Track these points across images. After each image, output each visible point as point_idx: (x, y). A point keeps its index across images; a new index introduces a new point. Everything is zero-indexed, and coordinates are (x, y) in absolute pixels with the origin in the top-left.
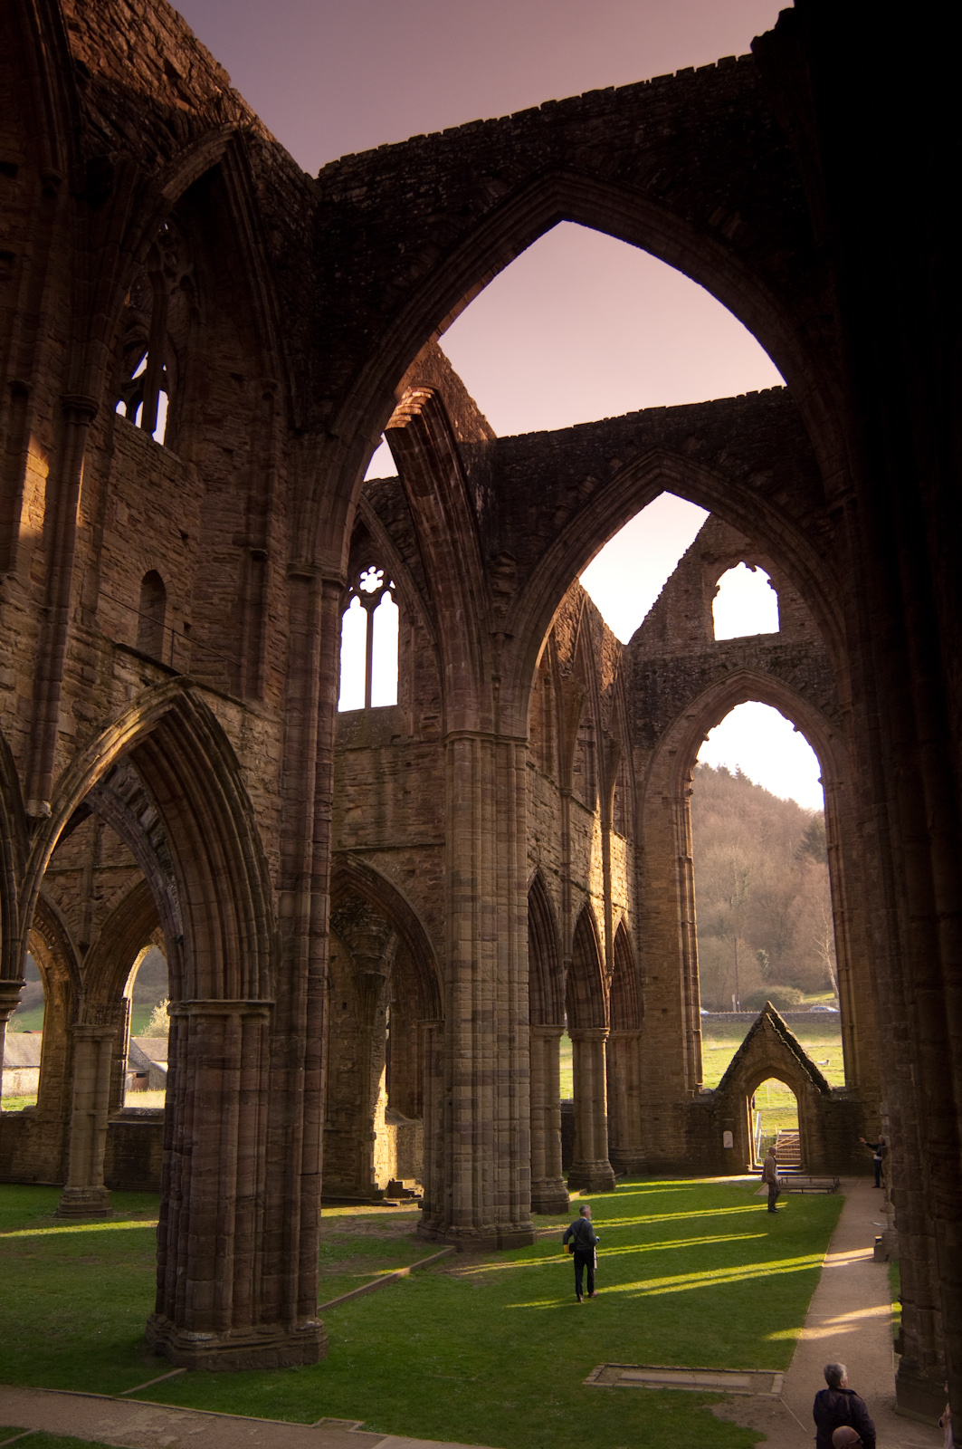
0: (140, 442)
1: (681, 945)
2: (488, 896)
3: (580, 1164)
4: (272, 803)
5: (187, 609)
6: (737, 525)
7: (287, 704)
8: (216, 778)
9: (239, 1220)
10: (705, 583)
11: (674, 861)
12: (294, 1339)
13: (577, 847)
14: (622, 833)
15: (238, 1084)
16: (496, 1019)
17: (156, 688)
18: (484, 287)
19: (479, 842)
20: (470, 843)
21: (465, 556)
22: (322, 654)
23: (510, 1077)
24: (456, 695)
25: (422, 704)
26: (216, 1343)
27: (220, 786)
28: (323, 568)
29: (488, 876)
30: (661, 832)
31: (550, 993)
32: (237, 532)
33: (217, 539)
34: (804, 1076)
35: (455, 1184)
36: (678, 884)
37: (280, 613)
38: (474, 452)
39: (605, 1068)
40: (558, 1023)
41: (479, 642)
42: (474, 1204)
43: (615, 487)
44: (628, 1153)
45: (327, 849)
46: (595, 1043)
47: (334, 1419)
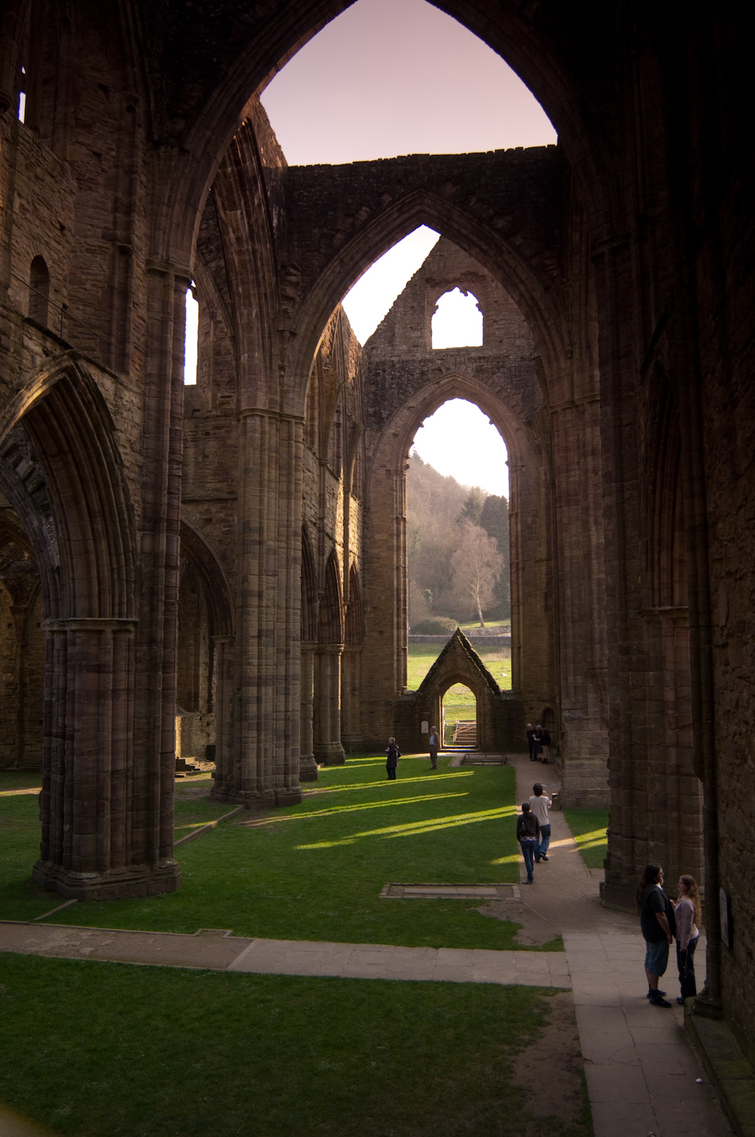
0: (27, 138)
1: (395, 584)
2: (272, 541)
3: (319, 745)
4: (136, 460)
5: (65, 292)
6: (479, 258)
7: (146, 379)
8: (96, 437)
9: (114, 788)
10: (428, 302)
12: (158, 875)
13: (328, 506)
14: (356, 496)
15: (111, 684)
16: (276, 636)
17: (55, 358)
18: (316, 32)
19: (266, 499)
20: (258, 499)
21: (262, 265)
22: (174, 339)
23: (286, 680)
24: (250, 379)
25: (219, 385)
26: (99, 880)
27: (99, 444)
28: (176, 265)
29: (272, 525)
30: (383, 496)
31: (307, 617)
32: (105, 228)
33: (88, 233)
34: (482, 683)
35: (243, 760)
36: (395, 537)
37: (141, 301)
38: (273, 177)
39: (340, 674)
40: (313, 640)
41: (270, 338)
42: (258, 775)
43: (384, 217)
44: (350, 737)
45: (179, 499)
46: (333, 655)
47: (209, 930)
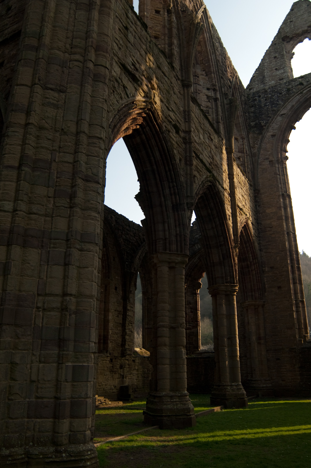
3: (219, 386)
11: (279, 196)
14: (245, 174)
30: (269, 180)
46: (228, 295)
